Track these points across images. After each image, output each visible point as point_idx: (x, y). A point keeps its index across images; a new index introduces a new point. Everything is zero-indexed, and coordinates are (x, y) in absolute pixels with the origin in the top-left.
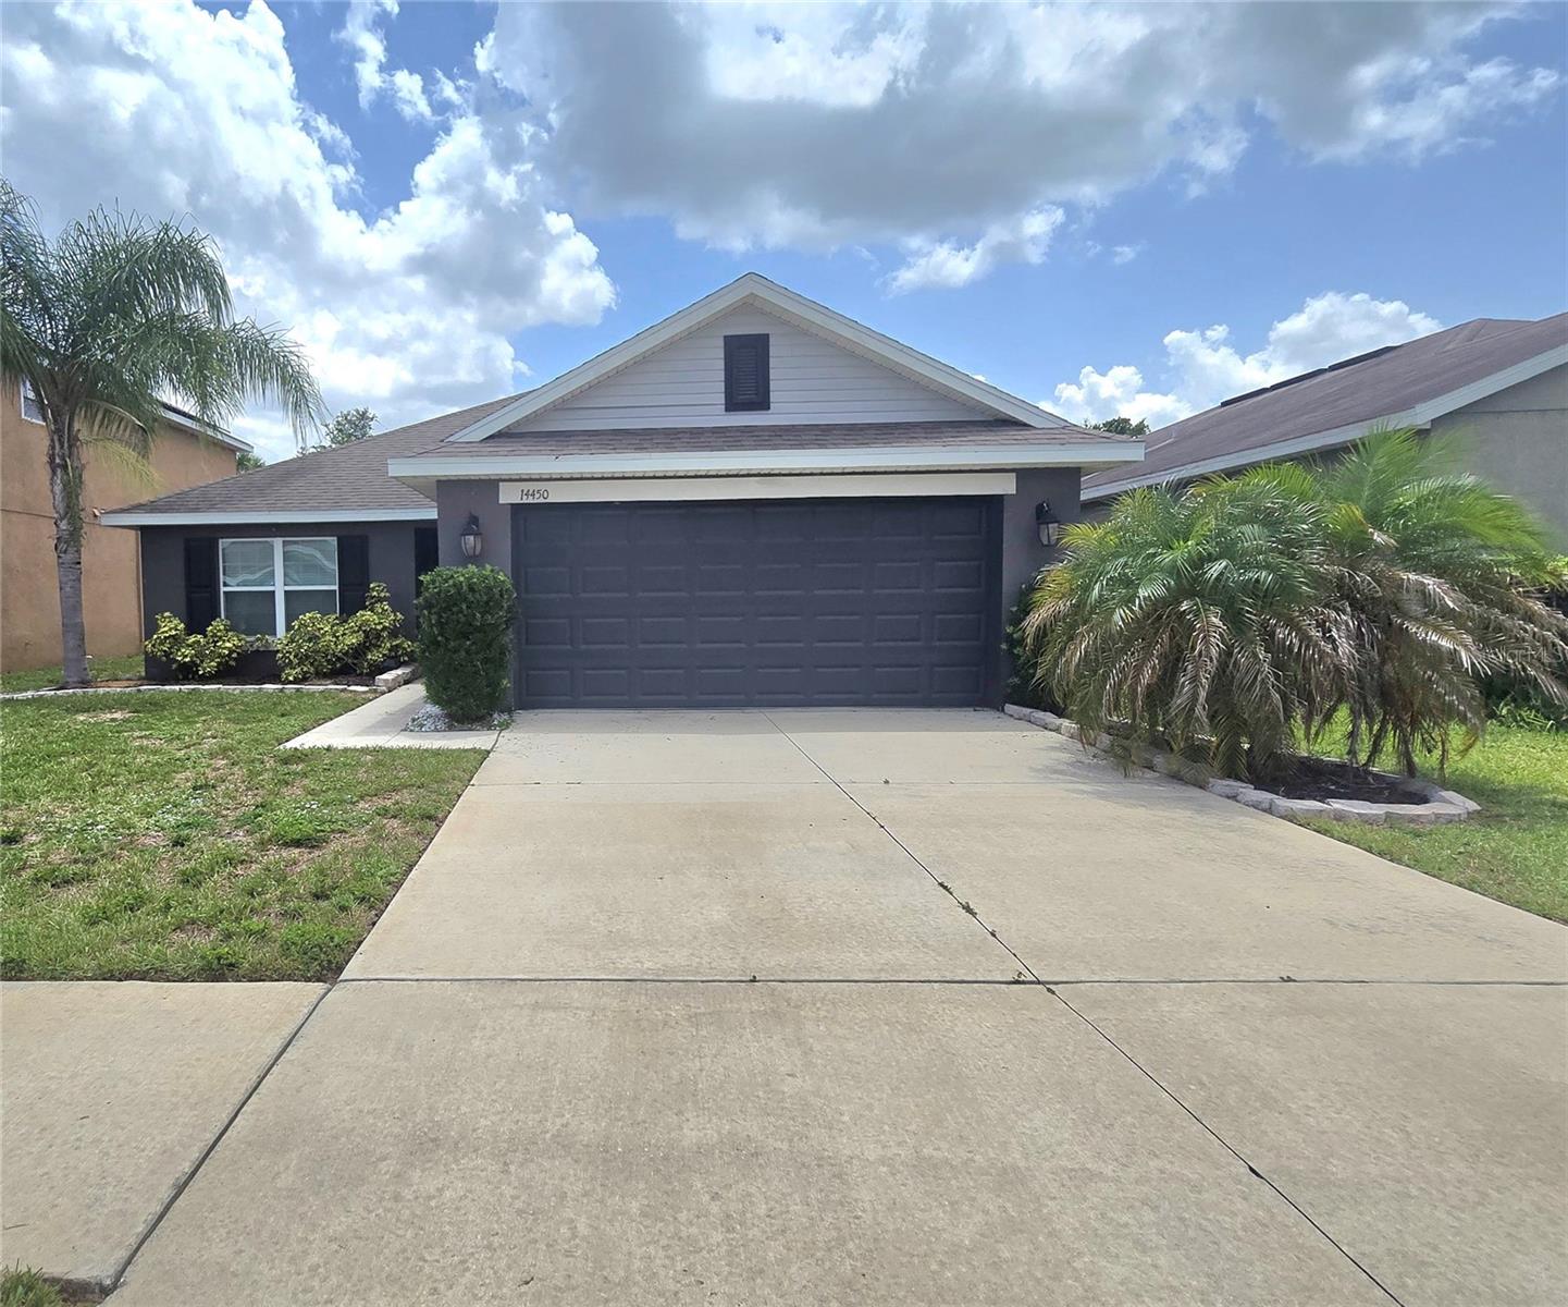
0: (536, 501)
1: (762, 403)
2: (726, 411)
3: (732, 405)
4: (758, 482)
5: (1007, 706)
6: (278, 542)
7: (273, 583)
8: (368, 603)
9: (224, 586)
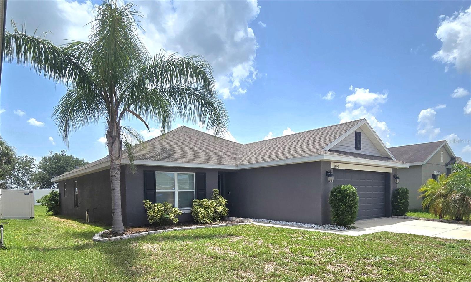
0: (337, 168)
1: (360, 149)
2: (356, 149)
4: (366, 167)
5: (392, 216)
6: (176, 174)
7: (174, 189)
8: (214, 196)
9: (158, 189)
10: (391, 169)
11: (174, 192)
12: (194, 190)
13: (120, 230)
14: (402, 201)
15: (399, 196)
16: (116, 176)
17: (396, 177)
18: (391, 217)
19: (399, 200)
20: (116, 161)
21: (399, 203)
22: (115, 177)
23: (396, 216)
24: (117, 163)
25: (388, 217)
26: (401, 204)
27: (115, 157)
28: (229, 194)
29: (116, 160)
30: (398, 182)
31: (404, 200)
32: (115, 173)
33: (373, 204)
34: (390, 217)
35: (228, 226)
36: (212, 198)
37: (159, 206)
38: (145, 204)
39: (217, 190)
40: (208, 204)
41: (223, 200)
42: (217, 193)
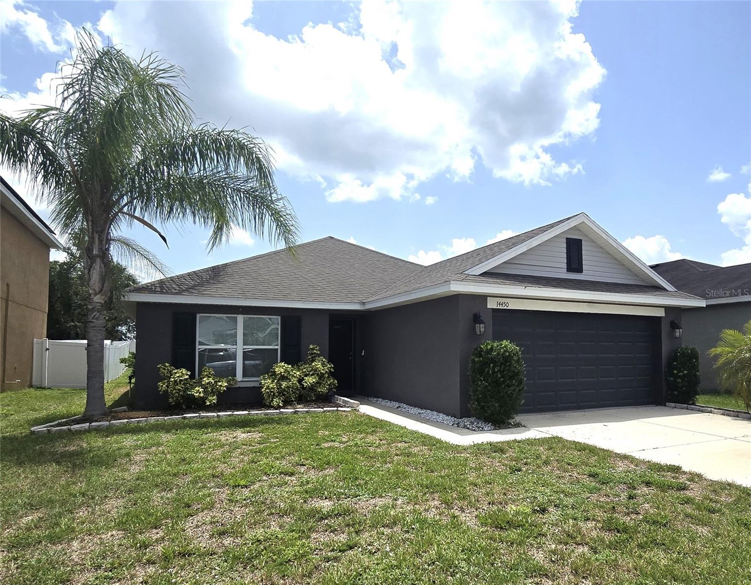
0: (503, 308)
1: (580, 270)
2: (567, 271)
3: (570, 269)
5: (667, 404)
6: (240, 318)
8: (310, 357)
9: (199, 345)
10: (664, 309)
11: (236, 349)
12: (278, 347)
13: (94, 415)
14: (681, 374)
15: (675, 363)
16: (93, 322)
17: (674, 326)
18: (665, 406)
19: (675, 372)
20: (95, 296)
21: (676, 376)
22: (92, 325)
23: (673, 405)
24: (97, 301)
25: (661, 405)
26: (679, 380)
27: (94, 290)
28: (363, 354)
29: (96, 294)
30: (677, 334)
31: (686, 372)
32: (92, 316)
33: (620, 378)
34: (662, 405)
35: (299, 413)
36: (307, 360)
37: (178, 375)
38: (161, 369)
39: (316, 347)
40: (281, 372)
41: (325, 364)
42: (315, 351)
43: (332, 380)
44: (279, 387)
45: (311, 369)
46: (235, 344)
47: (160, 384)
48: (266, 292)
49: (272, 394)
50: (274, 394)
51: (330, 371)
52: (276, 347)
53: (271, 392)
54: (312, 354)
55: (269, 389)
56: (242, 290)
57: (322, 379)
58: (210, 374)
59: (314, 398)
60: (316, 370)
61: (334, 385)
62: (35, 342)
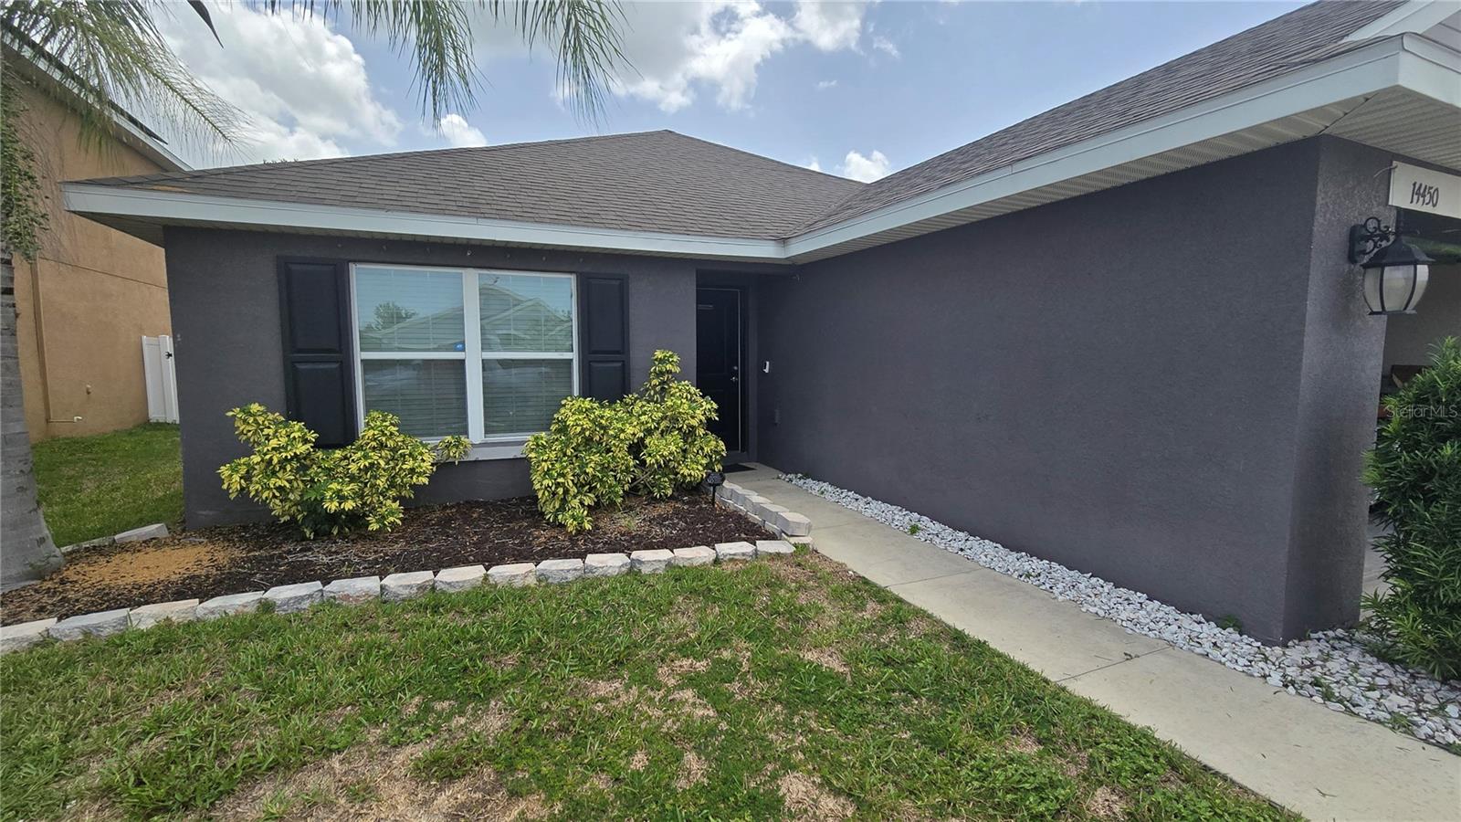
6: (471, 279)
7: (463, 350)
8: (655, 382)
9: (362, 350)
11: (461, 364)
12: (574, 356)
28: (767, 371)
36: (647, 390)
37: (274, 443)
38: (238, 424)
39: (671, 356)
40: (583, 430)
41: (695, 401)
42: (669, 367)
43: (713, 443)
44: (577, 471)
45: (660, 414)
46: (460, 346)
47: (224, 471)
48: (537, 207)
49: (561, 490)
50: (566, 492)
51: (709, 420)
52: (567, 356)
53: (558, 485)
54: (662, 374)
55: (551, 477)
56: (472, 200)
57: (690, 440)
58: (384, 435)
59: (670, 492)
60: (675, 419)
61: (717, 453)
62: (144, 343)
